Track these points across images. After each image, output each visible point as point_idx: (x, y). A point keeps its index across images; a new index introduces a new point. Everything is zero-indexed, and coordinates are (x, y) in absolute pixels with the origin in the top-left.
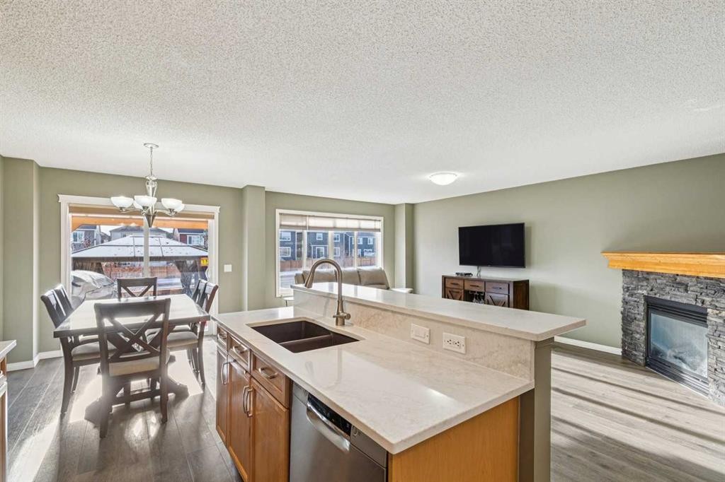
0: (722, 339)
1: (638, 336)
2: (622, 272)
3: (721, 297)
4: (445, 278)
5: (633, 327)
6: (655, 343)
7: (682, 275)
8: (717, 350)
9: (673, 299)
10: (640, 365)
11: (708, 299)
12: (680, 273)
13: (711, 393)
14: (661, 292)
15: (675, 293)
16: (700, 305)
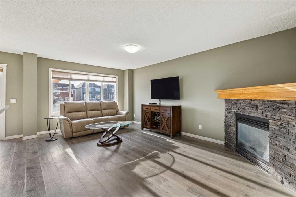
0: (278, 140)
1: (232, 135)
2: (224, 100)
3: (277, 112)
4: (143, 106)
5: (230, 130)
6: (241, 140)
7: (254, 100)
8: (275, 146)
9: (249, 115)
10: (233, 151)
11: (269, 114)
12: (253, 99)
13: (271, 172)
14: (243, 110)
15: (250, 111)
16: (265, 118)
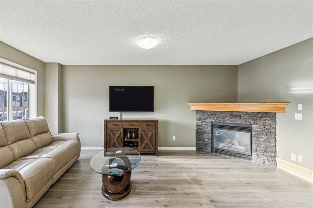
2: (195, 112)
3: (260, 120)
4: (106, 122)
7: (236, 112)
8: (258, 141)
10: (209, 153)
15: (232, 119)
16: (248, 124)
